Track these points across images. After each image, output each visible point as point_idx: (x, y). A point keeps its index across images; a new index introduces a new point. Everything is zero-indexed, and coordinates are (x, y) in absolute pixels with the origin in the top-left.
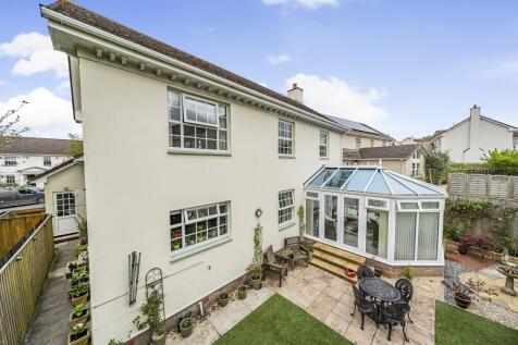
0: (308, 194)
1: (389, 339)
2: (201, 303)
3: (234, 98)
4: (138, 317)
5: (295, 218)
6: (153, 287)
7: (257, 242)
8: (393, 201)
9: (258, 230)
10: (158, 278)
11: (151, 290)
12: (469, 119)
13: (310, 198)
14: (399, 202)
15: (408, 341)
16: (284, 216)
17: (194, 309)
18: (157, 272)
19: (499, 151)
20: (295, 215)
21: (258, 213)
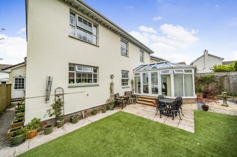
0: (136, 74)
1: (173, 120)
2: (83, 112)
3: (100, 22)
4: (50, 110)
5: (130, 85)
6: (58, 96)
7: (111, 90)
8: (172, 70)
9: (112, 84)
10: (61, 93)
11: (57, 98)
12: (204, 56)
13: (136, 76)
14: (174, 70)
15: (182, 120)
16: (124, 82)
17: (79, 114)
18: (61, 90)
19: (217, 66)
20: (129, 82)
21: (112, 77)
